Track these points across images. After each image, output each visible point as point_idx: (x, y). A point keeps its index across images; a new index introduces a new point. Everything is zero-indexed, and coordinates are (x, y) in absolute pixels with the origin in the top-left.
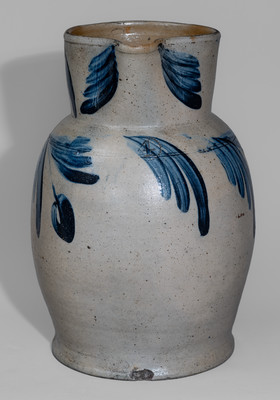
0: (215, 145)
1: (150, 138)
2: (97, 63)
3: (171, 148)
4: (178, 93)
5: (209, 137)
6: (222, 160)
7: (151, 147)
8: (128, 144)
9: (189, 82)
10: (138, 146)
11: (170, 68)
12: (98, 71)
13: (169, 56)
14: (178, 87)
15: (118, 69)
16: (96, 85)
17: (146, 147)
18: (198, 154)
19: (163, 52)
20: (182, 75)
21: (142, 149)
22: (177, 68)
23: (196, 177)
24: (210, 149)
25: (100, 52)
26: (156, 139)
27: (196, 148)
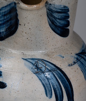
0: (77, 59)
1: (39, 60)
2: (4, 11)
3: (52, 66)
4: (56, 30)
5: (74, 55)
6: (81, 68)
7: (40, 66)
8: (25, 64)
9: (63, 22)
10: (31, 66)
11: (52, 15)
12: (5, 15)
13: (52, 8)
14: (56, 26)
15: (19, 18)
16: (3, 24)
17: (36, 66)
18: (68, 67)
19: (48, 6)
20: (59, 19)
21: (34, 67)
22: (56, 15)
23: (67, 83)
24: (75, 63)
25: (6, 5)
26: (42, 60)
27: (67, 64)
